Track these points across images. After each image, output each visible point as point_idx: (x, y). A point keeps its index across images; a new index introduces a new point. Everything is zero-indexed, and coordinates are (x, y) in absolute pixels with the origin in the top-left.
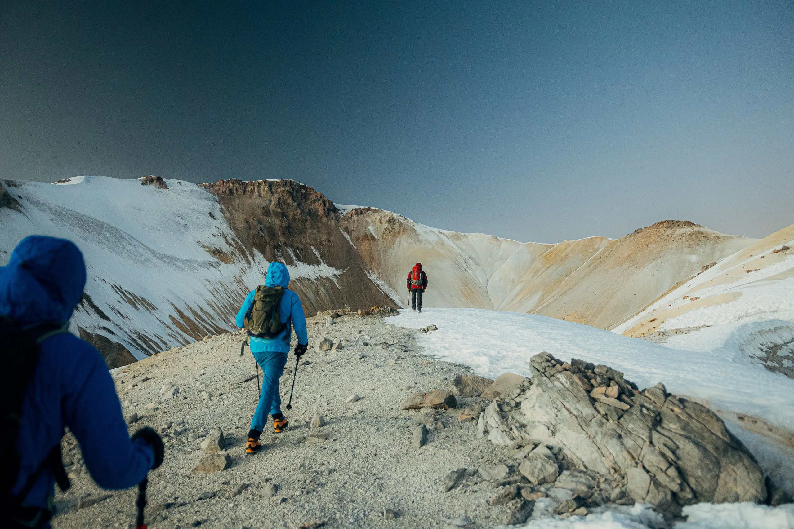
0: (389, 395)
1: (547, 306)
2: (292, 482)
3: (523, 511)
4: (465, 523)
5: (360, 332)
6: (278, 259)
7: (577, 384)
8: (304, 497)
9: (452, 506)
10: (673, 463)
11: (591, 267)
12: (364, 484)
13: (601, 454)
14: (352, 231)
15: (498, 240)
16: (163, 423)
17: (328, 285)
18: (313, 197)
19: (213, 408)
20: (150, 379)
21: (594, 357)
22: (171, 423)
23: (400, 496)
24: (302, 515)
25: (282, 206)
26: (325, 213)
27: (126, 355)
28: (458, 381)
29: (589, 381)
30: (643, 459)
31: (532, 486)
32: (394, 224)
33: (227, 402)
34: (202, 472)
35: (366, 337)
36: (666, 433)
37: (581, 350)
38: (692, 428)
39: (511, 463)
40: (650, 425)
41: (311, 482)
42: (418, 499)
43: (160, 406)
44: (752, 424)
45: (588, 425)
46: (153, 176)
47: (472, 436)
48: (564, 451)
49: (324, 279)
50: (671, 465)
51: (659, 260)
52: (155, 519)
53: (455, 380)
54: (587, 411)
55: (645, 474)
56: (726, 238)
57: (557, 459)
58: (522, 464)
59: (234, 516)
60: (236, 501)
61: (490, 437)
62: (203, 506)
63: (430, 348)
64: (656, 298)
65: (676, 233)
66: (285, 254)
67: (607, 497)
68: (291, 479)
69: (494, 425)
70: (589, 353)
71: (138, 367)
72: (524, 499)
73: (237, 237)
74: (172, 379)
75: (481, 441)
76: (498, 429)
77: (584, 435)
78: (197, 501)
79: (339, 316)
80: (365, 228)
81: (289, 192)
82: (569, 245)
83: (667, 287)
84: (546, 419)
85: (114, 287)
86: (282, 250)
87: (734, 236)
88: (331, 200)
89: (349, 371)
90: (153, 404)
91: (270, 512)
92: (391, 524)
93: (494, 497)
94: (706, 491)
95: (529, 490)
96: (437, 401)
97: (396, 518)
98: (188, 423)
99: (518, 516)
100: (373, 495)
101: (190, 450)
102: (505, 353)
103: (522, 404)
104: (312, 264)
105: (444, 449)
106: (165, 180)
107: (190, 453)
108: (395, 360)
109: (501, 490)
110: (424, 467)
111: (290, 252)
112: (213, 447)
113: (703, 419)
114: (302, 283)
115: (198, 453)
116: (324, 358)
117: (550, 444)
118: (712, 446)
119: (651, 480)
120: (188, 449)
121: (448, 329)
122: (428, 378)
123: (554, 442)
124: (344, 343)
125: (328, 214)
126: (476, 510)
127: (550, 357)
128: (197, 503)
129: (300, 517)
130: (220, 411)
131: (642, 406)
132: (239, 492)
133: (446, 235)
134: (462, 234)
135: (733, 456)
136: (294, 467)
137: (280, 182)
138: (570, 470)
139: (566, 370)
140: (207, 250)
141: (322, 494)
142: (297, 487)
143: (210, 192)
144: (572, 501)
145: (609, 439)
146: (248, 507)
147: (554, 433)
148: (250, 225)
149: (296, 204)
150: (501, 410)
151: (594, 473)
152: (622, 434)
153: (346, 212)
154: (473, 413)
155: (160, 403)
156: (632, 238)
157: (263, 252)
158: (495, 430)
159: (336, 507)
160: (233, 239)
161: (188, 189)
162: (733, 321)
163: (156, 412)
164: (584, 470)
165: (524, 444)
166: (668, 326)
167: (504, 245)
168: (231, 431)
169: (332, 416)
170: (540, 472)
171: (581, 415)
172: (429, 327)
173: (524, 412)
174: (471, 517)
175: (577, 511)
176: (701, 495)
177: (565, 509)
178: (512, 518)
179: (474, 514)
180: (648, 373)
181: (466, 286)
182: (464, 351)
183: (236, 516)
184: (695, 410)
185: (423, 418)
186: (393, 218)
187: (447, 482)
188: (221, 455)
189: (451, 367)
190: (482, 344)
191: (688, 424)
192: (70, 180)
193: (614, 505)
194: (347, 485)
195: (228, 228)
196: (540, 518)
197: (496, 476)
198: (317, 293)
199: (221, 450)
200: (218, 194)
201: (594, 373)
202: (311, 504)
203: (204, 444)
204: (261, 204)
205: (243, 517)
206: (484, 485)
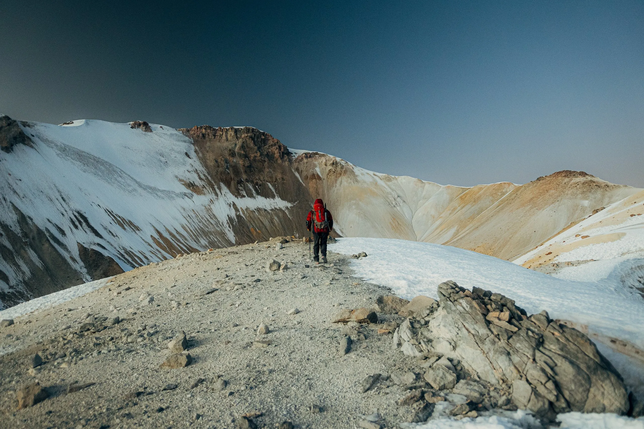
0: (323, 310)
1: (461, 239)
2: (239, 379)
3: (425, 412)
4: (377, 419)
5: (304, 256)
6: (241, 192)
7: (475, 308)
8: (248, 392)
9: (367, 404)
10: (551, 378)
11: (499, 207)
12: (297, 383)
13: (492, 367)
14: (302, 171)
15: (423, 182)
16: (139, 325)
17: (281, 215)
18: (270, 142)
19: (180, 315)
20: (132, 288)
21: (494, 285)
22: (146, 326)
23: (325, 395)
24: (245, 406)
25: (245, 149)
26: (280, 156)
27: (115, 266)
28: (380, 301)
29: (486, 306)
30: (527, 373)
31: (434, 391)
32: (337, 166)
33: (191, 310)
34: (167, 367)
35: (308, 260)
36: (547, 353)
37: (484, 278)
38: (569, 349)
39: (418, 371)
40: (534, 345)
41: (254, 379)
42: (340, 397)
43: (138, 312)
44: (623, 347)
45: (483, 343)
46: (140, 121)
47: (388, 347)
48: (462, 363)
49: (278, 210)
50: (549, 379)
51: (557, 204)
52: (127, 404)
53: (378, 300)
54: (483, 331)
55: (527, 386)
56: (614, 187)
57: (456, 369)
58: (427, 372)
59: (191, 405)
60: (193, 392)
61: (402, 349)
62: (166, 395)
63: (360, 272)
64: (553, 235)
65: (572, 181)
66: (246, 188)
67: (495, 403)
68: (239, 377)
69: (406, 339)
70: (490, 281)
71: (123, 278)
72: (427, 401)
73: (208, 173)
74: (149, 289)
75: (395, 351)
76: (409, 343)
77: (479, 351)
78: (162, 391)
79: (287, 242)
80: (313, 169)
81: (251, 137)
82: (481, 189)
83: (562, 226)
84: (448, 336)
85: (107, 211)
86: (244, 185)
87: (621, 186)
88: (286, 145)
89: (292, 288)
90: (132, 309)
91: (220, 403)
92: (317, 417)
93: (402, 399)
94: (578, 402)
95: (431, 394)
96: (362, 317)
97: (321, 412)
98: (159, 326)
99: (421, 415)
100: (303, 392)
101: (159, 349)
102: (421, 278)
103: (430, 323)
104: (268, 197)
105: (364, 357)
106: (150, 125)
107: (159, 351)
108: (331, 281)
109: (408, 394)
110: (347, 371)
111: (251, 187)
112: (177, 347)
113: (578, 343)
114: (260, 212)
115: (166, 351)
116: (272, 277)
117: (451, 357)
118: (585, 365)
119: (533, 391)
120: (157, 348)
121: (376, 256)
122: (355, 297)
123: (454, 355)
124: (289, 265)
125: (283, 156)
126: (386, 409)
127: (454, 285)
128: (162, 392)
129: (243, 408)
130: (185, 318)
131: (528, 329)
132: (196, 385)
133: (379, 177)
134: (393, 176)
135: (602, 374)
136: (241, 367)
137: (244, 129)
138: (466, 379)
139: (467, 296)
140: (183, 183)
141: (263, 390)
142: (242, 383)
143: (186, 136)
144: (466, 405)
145: (499, 355)
146: (203, 398)
147: (454, 348)
148: (218, 164)
149: (256, 147)
150: (413, 327)
151: (486, 383)
152: (511, 351)
153: (297, 155)
154: (390, 328)
155: (138, 309)
156: (535, 185)
157: (229, 186)
158: (406, 343)
159: (273, 401)
160: (204, 175)
161: (169, 133)
162: (617, 256)
163: (135, 316)
164: (478, 379)
165: (429, 356)
166: (561, 259)
167: (427, 186)
168: (193, 335)
169: (276, 326)
170: (441, 380)
171: (477, 334)
172: (360, 254)
173: (431, 330)
174: (382, 415)
175: (470, 414)
176: (574, 405)
177: (460, 411)
178: (415, 417)
179: (385, 412)
180: (538, 300)
181: (394, 219)
182: (388, 275)
183: (192, 405)
184: (572, 334)
185: (348, 331)
186: (336, 161)
187: (364, 384)
188: (184, 354)
189: (376, 288)
190: (402, 270)
191: (565, 346)
192: (73, 123)
193: (500, 410)
194: (283, 383)
195: (201, 165)
196: (439, 418)
197: (405, 381)
198: (272, 221)
199: (184, 350)
200: (193, 137)
201: (491, 300)
202: (253, 397)
203: (171, 344)
204: (228, 147)
205: (198, 406)
206: (395, 388)
